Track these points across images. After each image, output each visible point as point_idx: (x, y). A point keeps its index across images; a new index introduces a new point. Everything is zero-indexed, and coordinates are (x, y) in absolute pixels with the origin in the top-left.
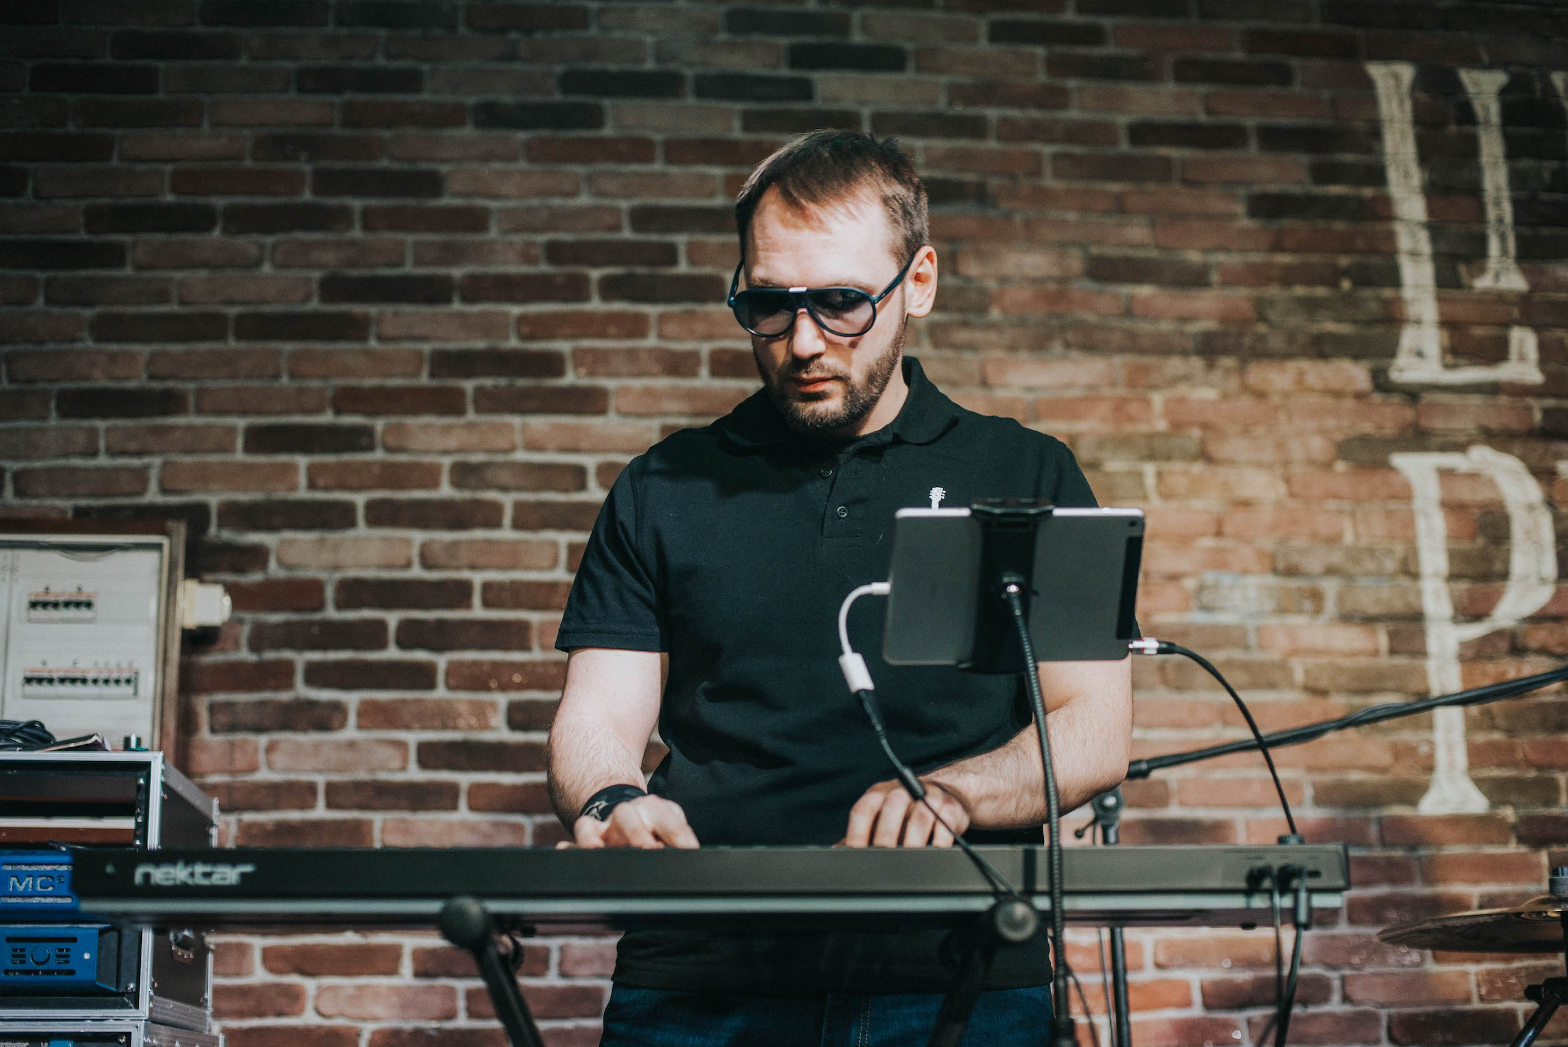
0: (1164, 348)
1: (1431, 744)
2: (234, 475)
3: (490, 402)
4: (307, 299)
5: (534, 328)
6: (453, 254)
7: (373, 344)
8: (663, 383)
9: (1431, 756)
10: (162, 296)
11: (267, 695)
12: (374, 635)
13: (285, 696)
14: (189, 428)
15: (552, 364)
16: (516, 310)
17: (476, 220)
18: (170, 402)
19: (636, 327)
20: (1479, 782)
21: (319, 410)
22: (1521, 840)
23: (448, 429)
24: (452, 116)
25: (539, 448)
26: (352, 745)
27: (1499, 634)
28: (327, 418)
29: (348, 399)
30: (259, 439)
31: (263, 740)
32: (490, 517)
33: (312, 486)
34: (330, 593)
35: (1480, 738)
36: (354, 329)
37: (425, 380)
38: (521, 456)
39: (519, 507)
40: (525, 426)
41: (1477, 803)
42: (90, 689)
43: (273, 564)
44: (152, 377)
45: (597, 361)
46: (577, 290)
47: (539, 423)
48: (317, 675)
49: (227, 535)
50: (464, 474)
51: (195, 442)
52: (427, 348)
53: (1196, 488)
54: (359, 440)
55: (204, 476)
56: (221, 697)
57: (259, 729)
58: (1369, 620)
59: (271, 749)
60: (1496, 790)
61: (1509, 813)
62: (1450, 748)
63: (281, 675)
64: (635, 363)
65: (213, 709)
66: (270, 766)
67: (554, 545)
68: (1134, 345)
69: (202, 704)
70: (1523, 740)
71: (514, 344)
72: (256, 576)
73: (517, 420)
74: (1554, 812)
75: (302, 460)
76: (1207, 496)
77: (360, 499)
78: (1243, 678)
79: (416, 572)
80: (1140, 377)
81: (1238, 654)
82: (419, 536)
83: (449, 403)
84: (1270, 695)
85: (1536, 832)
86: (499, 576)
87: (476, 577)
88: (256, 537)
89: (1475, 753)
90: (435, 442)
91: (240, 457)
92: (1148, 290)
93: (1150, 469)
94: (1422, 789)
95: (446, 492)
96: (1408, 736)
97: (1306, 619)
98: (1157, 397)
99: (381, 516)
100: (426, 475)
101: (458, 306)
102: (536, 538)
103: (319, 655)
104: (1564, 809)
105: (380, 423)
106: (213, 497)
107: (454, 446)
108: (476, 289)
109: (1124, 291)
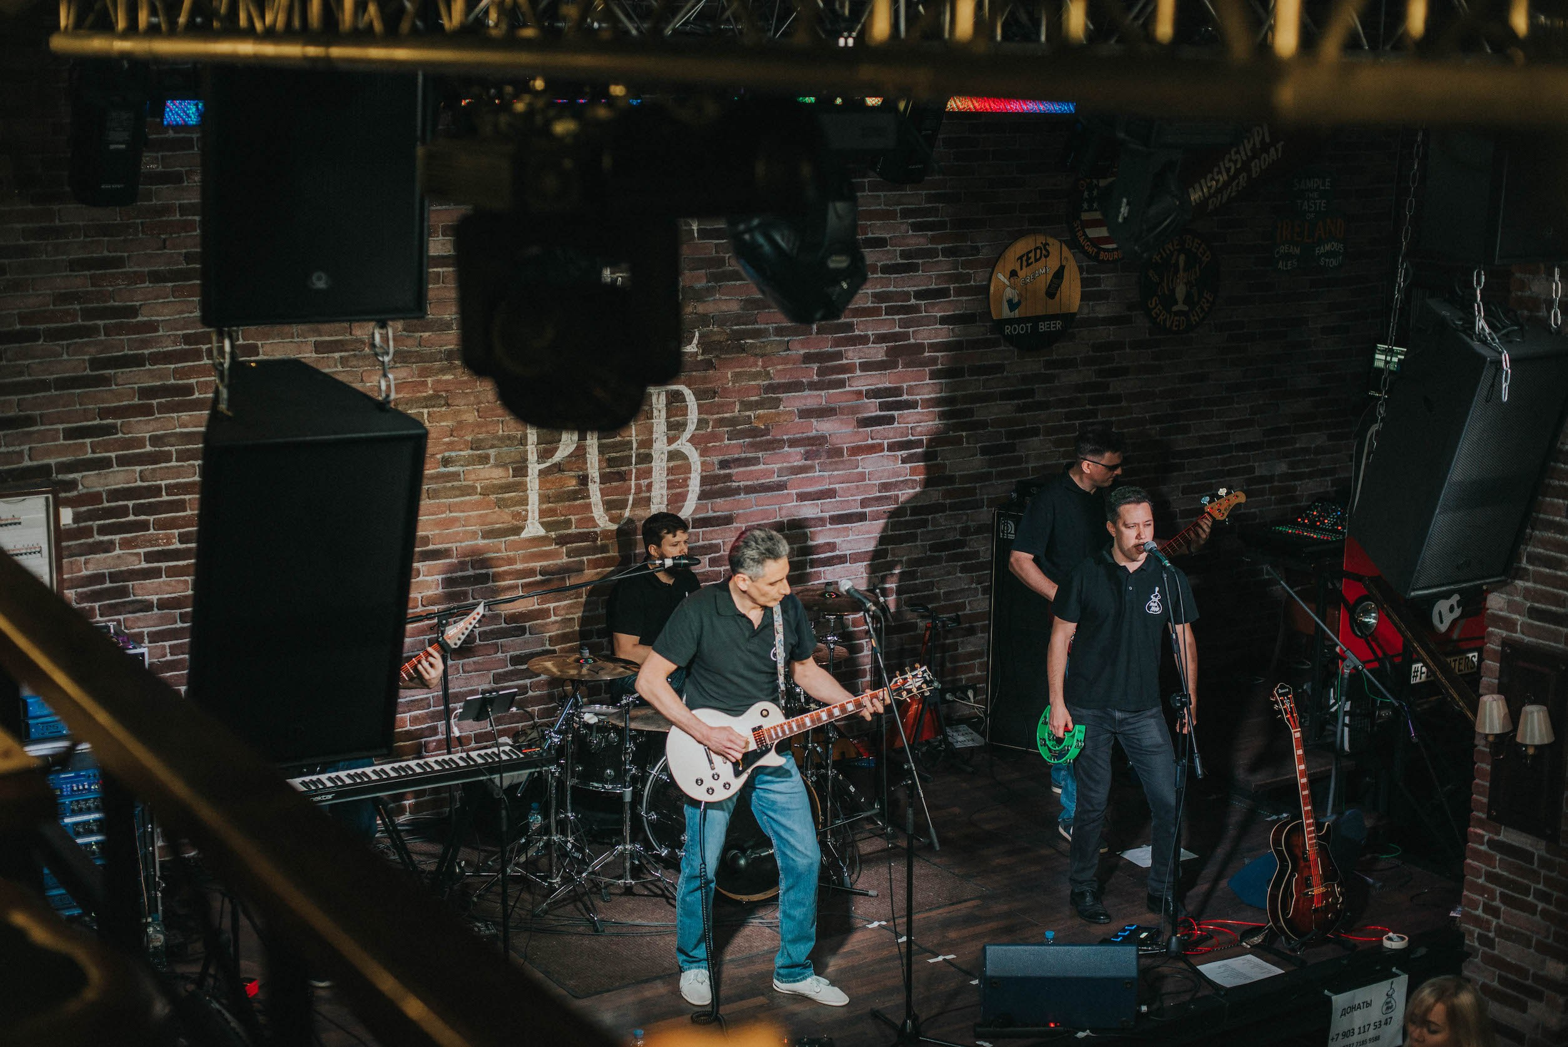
0: (432, 358)
1: (527, 511)
2: (61, 450)
3: (163, 409)
4: (85, 369)
5: (180, 373)
6: (145, 343)
7: (114, 387)
9: (527, 516)
10: (21, 374)
11: (82, 541)
12: (124, 511)
13: (90, 540)
14: (38, 431)
15: (189, 390)
16: (173, 366)
17: (152, 327)
18: (30, 421)
20: (542, 524)
21: (95, 419)
22: (556, 544)
23: (147, 422)
24: (139, 277)
25: (186, 426)
26: (119, 557)
27: (554, 465)
28: (97, 422)
29: (104, 413)
30: (70, 434)
31: (83, 559)
32: (167, 457)
33: (93, 452)
34: (104, 496)
35: (544, 506)
36: (105, 381)
37: (136, 401)
38: (178, 430)
39: (178, 452)
40: (179, 417)
41: (542, 532)
43: (80, 487)
44: (20, 411)
47: (185, 416)
48: (102, 530)
49: (60, 477)
50: (155, 440)
51: (43, 437)
52: (136, 387)
53: (443, 417)
54: (110, 430)
55: (48, 452)
56: (72, 542)
57: (81, 555)
58: (504, 466)
59: (87, 562)
60: (547, 526)
61: (553, 534)
62: (533, 512)
63: (88, 532)
66: (86, 569)
67: (193, 466)
68: (421, 358)
70: (559, 506)
71: (173, 381)
72: (75, 493)
73: (175, 415)
74: (570, 531)
75: (88, 441)
76: (447, 420)
77: (113, 455)
78: (458, 493)
79: (139, 483)
80: (424, 372)
81: (455, 483)
82: (138, 468)
83: (147, 411)
84: (468, 498)
85: (562, 541)
86: (172, 481)
87: (163, 483)
88: (72, 476)
89: (542, 513)
90: (143, 429)
91: (62, 442)
92: (427, 334)
93: (425, 411)
94: (522, 528)
95: (149, 448)
96: (518, 509)
97: (482, 466)
98: (429, 380)
99: (123, 461)
100: (140, 443)
101: (148, 367)
102: (185, 464)
103: (102, 522)
104: (573, 530)
105: (119, 422)
106: (52, 461)
107: (151, 429)
108: (156, 359)
109: (418, 335)
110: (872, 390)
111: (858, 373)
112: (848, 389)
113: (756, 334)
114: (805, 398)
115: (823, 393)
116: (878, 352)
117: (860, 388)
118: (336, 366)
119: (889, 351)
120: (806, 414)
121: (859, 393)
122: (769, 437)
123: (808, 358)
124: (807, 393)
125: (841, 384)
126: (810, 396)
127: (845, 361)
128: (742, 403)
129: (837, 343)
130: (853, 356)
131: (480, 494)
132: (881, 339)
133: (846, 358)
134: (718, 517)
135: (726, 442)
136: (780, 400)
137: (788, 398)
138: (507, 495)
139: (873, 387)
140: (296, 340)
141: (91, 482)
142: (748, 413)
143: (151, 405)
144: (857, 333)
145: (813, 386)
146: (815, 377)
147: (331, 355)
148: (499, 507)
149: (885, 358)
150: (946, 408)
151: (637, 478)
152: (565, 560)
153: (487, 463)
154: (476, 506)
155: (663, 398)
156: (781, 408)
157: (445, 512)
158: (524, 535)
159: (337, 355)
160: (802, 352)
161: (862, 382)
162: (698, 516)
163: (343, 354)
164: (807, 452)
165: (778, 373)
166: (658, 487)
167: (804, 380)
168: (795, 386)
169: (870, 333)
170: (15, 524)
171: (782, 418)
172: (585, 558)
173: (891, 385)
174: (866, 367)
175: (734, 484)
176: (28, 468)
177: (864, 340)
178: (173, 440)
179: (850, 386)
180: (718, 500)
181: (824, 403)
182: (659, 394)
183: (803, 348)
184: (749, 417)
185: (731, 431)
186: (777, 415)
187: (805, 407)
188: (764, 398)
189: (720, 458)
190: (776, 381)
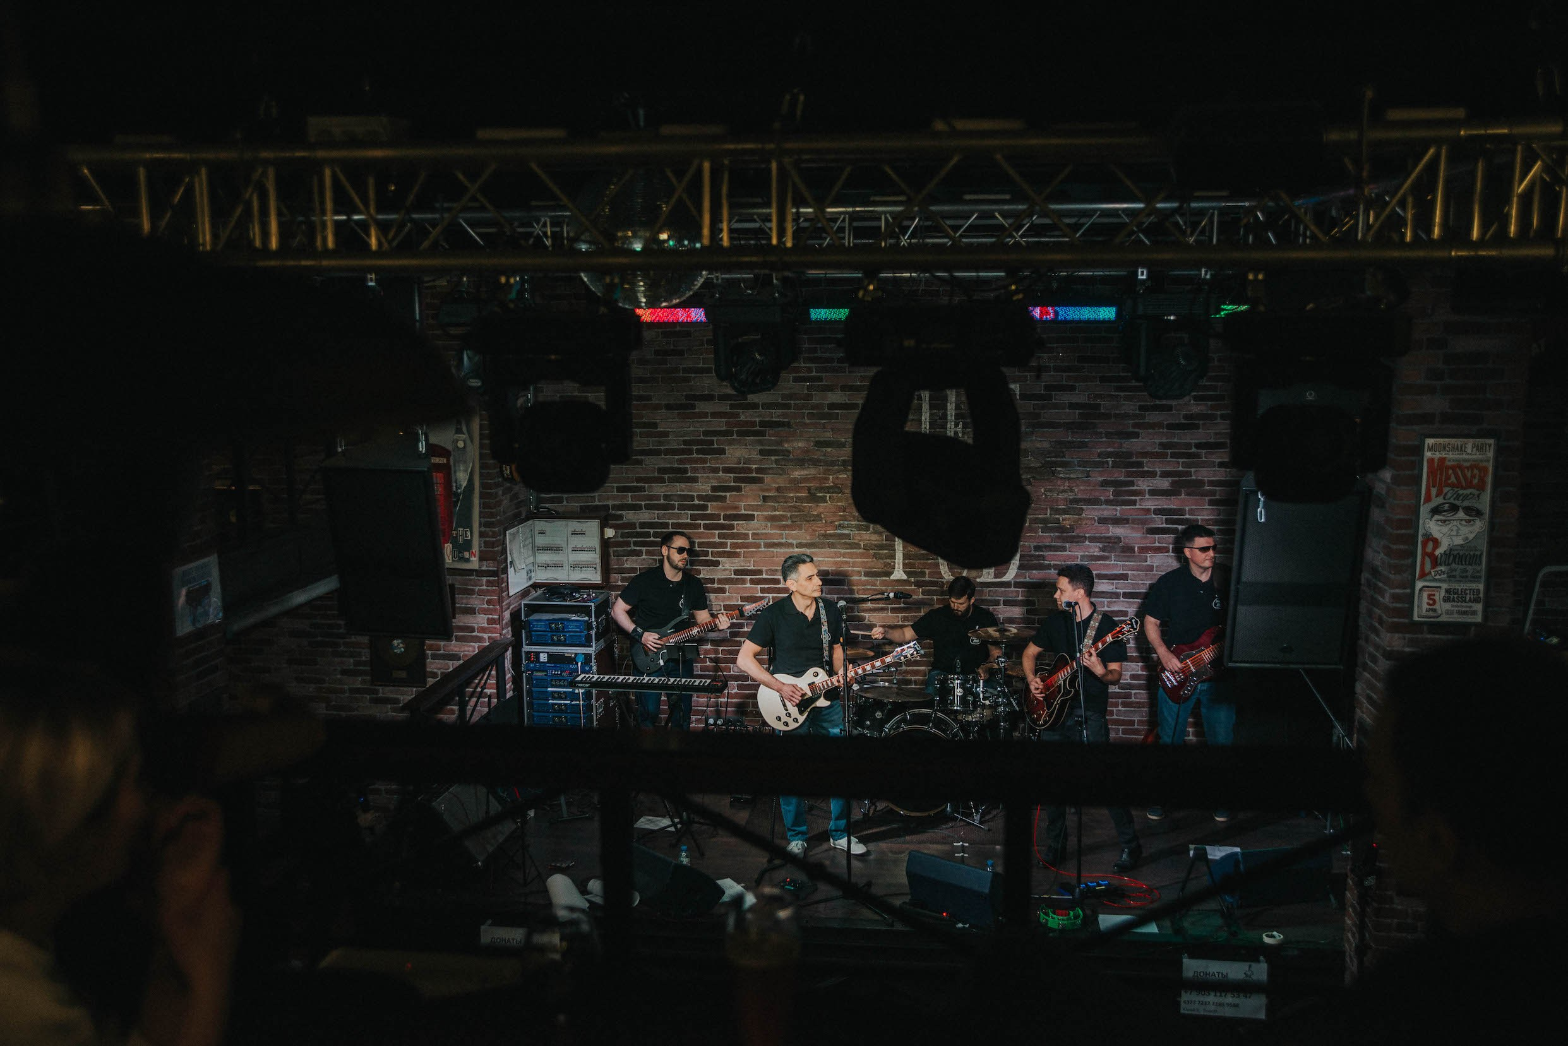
0: (833, 463)
1: (895, 563)
2: (614, 498)
3: (671, 480)
5: (681, 461)
6: (661, 443)
7: (644, 466)
8: (711, 475)
9: (894, 565)
11: (625, 548)
12: (648, 535)
13: (629, 549)
14: (604, 486)
15: (685, 471)
16: (676, 457)
17: (666, 434)
19: (704, 461)
20: (905, 572)
21: (633, 482)
22: (915, 586)
23: (661, 487)
24: (657, 407)
25: (683, 491)
26: (644, 559)
28: (635, 484)
29: (638, 480)
30: (619, 489)
31: (625, 558)
32: (672, 507)
33: (632, 500)
34: (637, 525)
35: (907, 561)
36: (640, 462)
37: (656, 475)
38: (679, 493)
39: (678, 505)
40: (680, 485)
41: (905, 577)
42: (586, 552)
45: (695, 470)
46: (690, 452)
47: (683, 485)
48: (636, 544)
49: (614, 512)
50: (666, 497)
51: (606, 490)
52: (656, 467)
53: (839, 500)
54: (642, 489)
55: (608, 498)
56: (615, 549)
57: (625, 556)
58: (880, 533)
59: (626, 561)
60: (908, 573)
61: (913, 579)
62: (899, 564)
63: (628, 544)
64: (704, 470)
65: (613, 551)
66: (627, 564)
67: (687, 514)
68: (827, 463)
69: (611, 550)
70: (917, 562)
71: (676, 465)
72: (622, 522)
73: (678, 484)
74: (924, 579)
75: (630, 494)
76: (842, 502)
77: (643, 503)
78: (848, 546)
79: (656, 520)
80: (827, 472)
81: (847, 541)
82: (657, 512)
83: (662, 481)
84: (854, 550)
85: (918, 584)
86: (675, 521)
87: (670, 522)
88: (620, 512)
89: (904, 564)
90: (659, 490)
91: (616, 493)
92: (829, 450)
93: (828, 495)
94: (892, 573)
95: (662, 501)
96: (889, 561)
97: (865, 532)
98: (831, 477)
99: (648, 507)
100: (658, 498)
101: (663, 456)
102: (683, 512)
103: (636, 539)
104: (927, 578)
105: (646, 485)
106: (610, 503)
107: (664, 490)
108: (667, 452)
109: (824, 449)
110: (1159, 509)
111: (1147, 496)
112: (1138, 507)
113: (1064, 465)
114: (1103, 510)
115: (1117, 508)
116: (1165, 484)
117: (1150, 507)
118: (772, 464)
119: (1173, 483)
120: (1103, 521)
121: (1148, 510)
122: (1074, 534)
123: (1105, 484)
124: (1103, 507)
125: (1134, 503)
126: (1107, 509)
127: (1135, 488)
128: (1052, 509)
129: (1128, 474)
130: (1143, 484)
131: (864, 549)
132: (1165, 474)
133: (1137, 486)
134: (1033, 583)
135: (1040, 534)
136: (1083, 509)
137: (1088, 509)
138: (881, 551)
139: (1160, 507)
140: (749, 447)
141: (629, 516)
142: (1057, 516)
143: (664, 478)
144: (1146, 469)
145: (1108, 502)
146: (1111, 497)
147: (769, 457)
148: (876, 558)
149: (1169, 488)
150: (1223, 527)
152: (921, 596)
153: (868, 531)
154: (861, 555)
156: (1084, 515)
157: (840, 557)
158: (892, 577)
159: (773, 458)
160: (1101, 479)
161: (1150, 503)
162: (1018, 580)
163: (776, 457)
164: (1104, 546)
165: (1080, 491)
167: (1102, 498)
168: (1095, 502)
169: (1157, 469)
170: (582, 534)
171: (1084, 523)
172: (935, 597)
173: (1175, 507)
174: (1154, 492)
175: (1046, 562)
176: (597, 506)
177: (1152, 474)
178: (675, 498)
179: (1140, 505)
180: (1034, 572)
181: (1118, 515)
183: (1101, 476)
184: (1059, 519)
186: (1080, 519)
187: (1102, 516)
188: (1070, 508)
189: (1035, 544)
190: (1079, 496)
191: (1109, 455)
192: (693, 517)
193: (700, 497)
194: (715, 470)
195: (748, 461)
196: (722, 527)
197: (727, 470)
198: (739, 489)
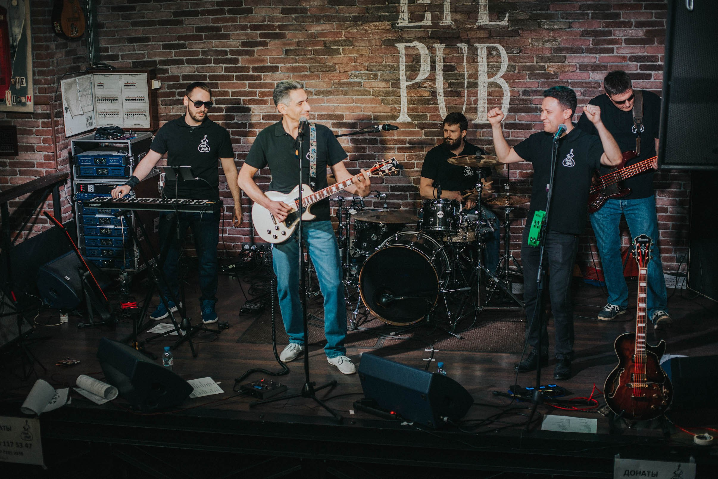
0: (345, 20)
1: (400, 107)
2: (161, 54)
3: (207, 38)
4: (171, 17)
5: (215, 21)
6: (198, 5)
7: (184, 25)
8: (241, 32)
9: (400, 110)
10: (143, 17)
11: (171, 98)
13: (174, 98)
14: (151, 45)
15: (218, 29)
16: (211, 17)
18: (147, 40)
19: (234, 20)
20: (409, 115)
21: (175, 40)
22: (418, 128)
23: (199, 44)
25: (218, 47)
27: (416, 83)
28: (177, 42)
29: (180, 38)
30: (165, 47)
31: (171, 107)
32: (209, 61)
33: (175, 56)
34: (181, 78)
35: (411, 106)
36: (181, 23)
37: (195, 33)
38: (214, 49)
39: (214, 59)
40: (215, 42)
41: (409, 120)
42: (137, 101)
43: (170, 72)
44: (143, 34)
45: (227, 28)
46: (222, 12)
47: (217, 42)
48: (179, 94)
49: (161, 67)
50: (204, 53)
51: (153, 47)
52: (195, 26)
53: (351, 52)
54: (183, 46)
55: (155, 55)
56: (163, 99)
57: (170, 105)
58: (387, 81)
59: (173, 109)
60: (412, 117)
61: (416, 122)
62: (404, 109)
63: (173, 94)
64: (235, 28)
65: (161, 101)
66: (173, 112)
67: (222, 67)
68: (339, 20)
69: (159, 100)
70: (420, 107)
71: (211, 24)
72: (167, 75)
73: (213, 41)
74: (426, 122)
75: (173, 51)
76: (353, 54)
77: (185, 58)
78: (359, 93)
79: (196, 73)
80: (340, 27)
81: (359, 88)
82: (196, 66)
83: (200, 38)
84: (365, 97)
85: (422, 126)
86: (212, 74)
87: (208, 74)
88: (166, 67)
89: (409, 109)
90: (197, 46)
91: (162, 50)
92: (342, 7)
93: (341, 48)
94: (397, 117)
95: (201, 57)
96: (395, 106)
97: (374, 80)
98: (343, 32)
99: (189, 62)
100: (196, 53)
101: (200, 17)
102: (218, 65)
103: (180, 90)
104: (428, 121)
105: (187, 43)
106: (157, 59)
107: (201, 47)
108: (203, 13)
109: (337, 7)
110: (633, 56)
111: (624, 45)
112: (615, 54)
113: (549, 17)
114: (583, 58)
115: (598, 56)
116: (639, 33)
117: (625, 55)
118: (292, 21)
119: (647, 33)
120: (583, 67)
121: (624, 58)
122: (557, 80)
123: (585, 34)
124: (585, 55)
125: (611, 51)
126: (586, 57)
127: (613, 37)
128: (538, 57)
129: (607, 25)
130: (619, 34)
131: (373, 95)
132: (640, 25)
133: (614, 36)
134: (522, 124)
135: (528, 80)
136: (565, 57)
137: (571, 56)
138: (388, 97)
139: (635, 55)
140: (272, 7)
141: (173, 70)
142: (543, 64)
143: (201, 36)
144: (622, 20)
145: (588, 51)
146: (591, 45)
147: (290, 15)
148: (384, 104)
149: (644, 37)
151: (469, 96)
152: (424, 137)
153: (376, 79)
154: (371, 101)
155: (485, 51)
156: (566, 62)
157: (352, 103)
158: (398, 120)
159: (293, 16)
160: (582, 30)
161: (626, 51)
162: (508, 122)
163: (296, 15)
164: (585, 91)
165: (563, 41)
166: (481, 102)
167: (583, 47)
168: (576, 50)
169: (632, 20)
170: (133, 85)
171: (567, 69)
172: (436, 138)
173: (649, 54)
174: (629, 41)
175: (533, 105)
176: (146, 61)
177: (628, 25)
178: (211, 53)
179: (617, 53)
180: (523, 114)
181: (597, 62)
182: (482, 48)
183: (582, 27)
184: (544, 66)
185: (531, 74)
186: (564, 66)
187: (583, 63)
188: (554, 56)
189: (523, 89)
190: (563, 45)
191: (589, 7)
192: (227, 70)
193: (232, 52)
194: (244, 28)
195: (272, 19)
196: (251, 78)
197: (255, 28)
198: (264, 44)
